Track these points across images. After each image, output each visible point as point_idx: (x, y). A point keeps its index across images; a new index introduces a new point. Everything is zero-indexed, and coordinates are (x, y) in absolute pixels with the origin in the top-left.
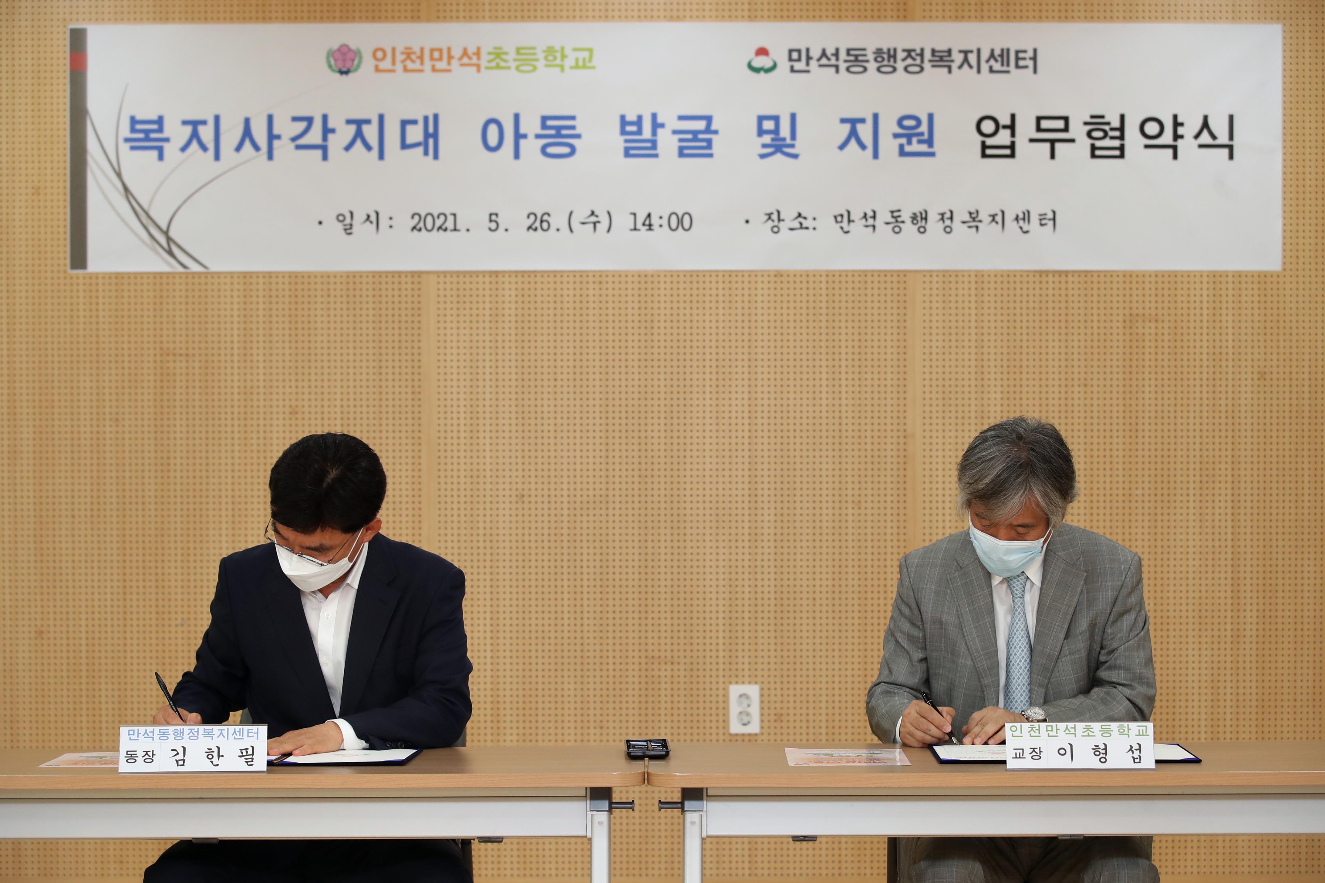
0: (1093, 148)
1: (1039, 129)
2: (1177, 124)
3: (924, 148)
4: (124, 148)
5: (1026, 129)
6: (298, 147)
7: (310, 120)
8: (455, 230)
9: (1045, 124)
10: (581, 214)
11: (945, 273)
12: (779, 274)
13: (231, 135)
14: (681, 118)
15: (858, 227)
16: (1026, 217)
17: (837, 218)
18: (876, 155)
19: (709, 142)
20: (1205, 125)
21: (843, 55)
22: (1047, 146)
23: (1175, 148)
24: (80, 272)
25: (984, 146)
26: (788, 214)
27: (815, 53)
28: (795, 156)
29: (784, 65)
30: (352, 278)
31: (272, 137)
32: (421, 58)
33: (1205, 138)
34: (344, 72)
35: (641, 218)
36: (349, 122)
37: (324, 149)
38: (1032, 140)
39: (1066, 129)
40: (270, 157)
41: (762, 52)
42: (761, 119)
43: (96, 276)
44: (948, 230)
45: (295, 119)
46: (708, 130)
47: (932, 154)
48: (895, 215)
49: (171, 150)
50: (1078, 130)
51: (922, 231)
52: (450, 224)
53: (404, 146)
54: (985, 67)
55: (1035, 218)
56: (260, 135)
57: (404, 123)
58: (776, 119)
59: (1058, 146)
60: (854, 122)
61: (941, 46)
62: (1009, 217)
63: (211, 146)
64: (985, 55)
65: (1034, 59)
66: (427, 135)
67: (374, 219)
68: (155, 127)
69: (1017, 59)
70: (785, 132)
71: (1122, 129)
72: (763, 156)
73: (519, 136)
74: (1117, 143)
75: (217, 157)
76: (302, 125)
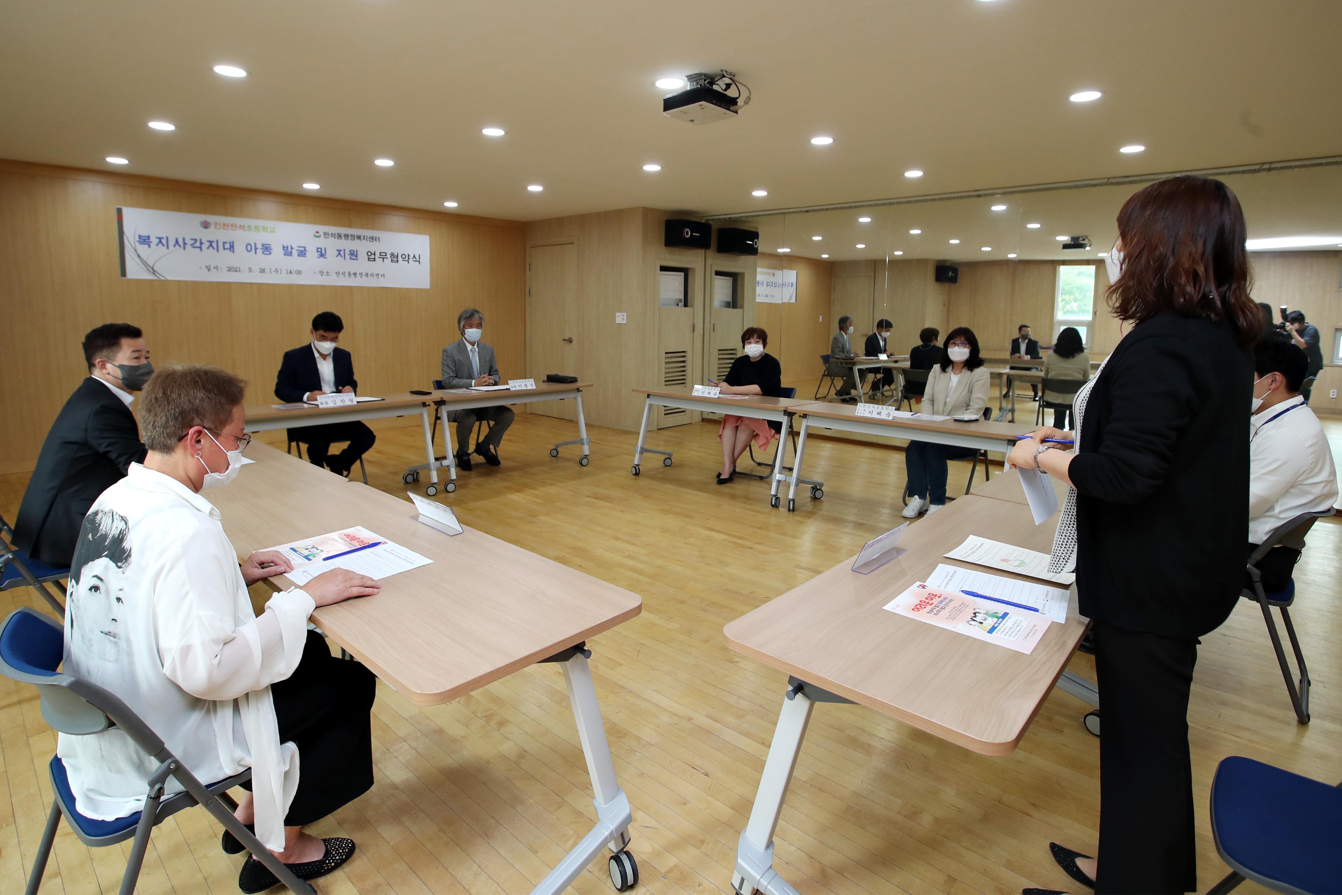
0: (392, 260)
1: (380, 255)
2: (409, 256)
3: (355, 258)
4: (137, 244)
5: (377, 255)
6: (194, 247)
7: (196, 240)
8: (240, 271)
9: (382, 254)
10: (273, 269)
11: (361, 287)
12: (323, 286)
13: (172, 242)
14: (299, 247)
15: (341, 276)
16: (378, 275)
17: (336, 273)
18: (345, 259)
19: (305, 254)
20: (414, 256)
21: (336, 235)
22: (382, 259)
23: (408, 261)
24: (124, 278)
25: (369, 258)
26: (325, 272)
27: (330, 234)
28: (326, 258)
29: (322, 236)
30: (211, 283)
31: (185, 244)
32: (228, 226)
33: (414, 259)
34: (206, 228)
35: (289, 271)
36: (208, 241)
37: (201, 248)
38: (379, 258)
39: (386, 255)
40: (184, 248)
41: (317, 232)
42: (318, 249)
43: (129, 280)
44: (361, 277)
45: (192, 239)
46: (305, 250)
47: (357, 259)
48: (349, 274)
49: (153, 245)
50: (388, 256)
51: (356, 277)
52: (238, 270)
53: (224, 249)
54: (368, 240)
55: (380, 275)
56: (181, 243)
57: (224, 243)
58: (321, 249)
59: (385, 259)
60: (339, 251)
61: (359, 234)
62: (375, 275)
63: (165, 245)
64: (368, 237)
65: (379, 239)
66: (231, 246)
67: (216, 268)
68: (146, 238)
69: (375, 239)
70: (323, 252)
71: (397, 256)
72: (318, 257)
73: (256, 249)
74: (396, 259)
75: (168, 248)
76: (193, 242)
